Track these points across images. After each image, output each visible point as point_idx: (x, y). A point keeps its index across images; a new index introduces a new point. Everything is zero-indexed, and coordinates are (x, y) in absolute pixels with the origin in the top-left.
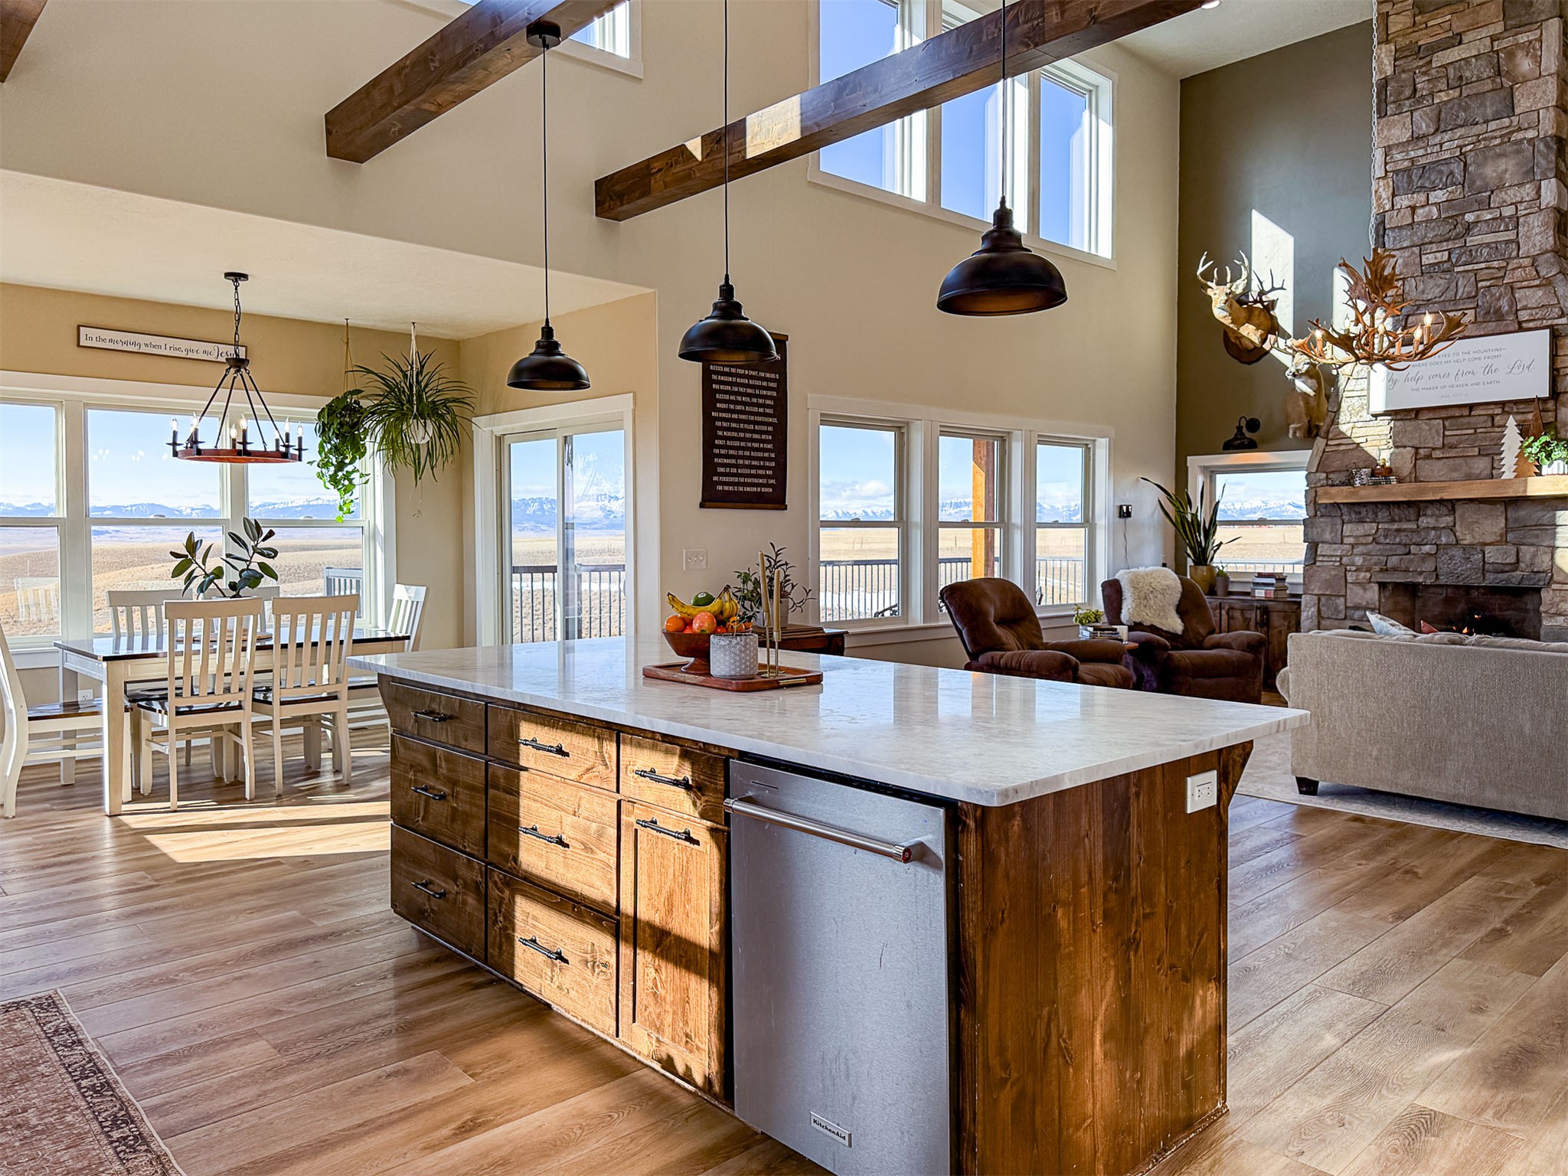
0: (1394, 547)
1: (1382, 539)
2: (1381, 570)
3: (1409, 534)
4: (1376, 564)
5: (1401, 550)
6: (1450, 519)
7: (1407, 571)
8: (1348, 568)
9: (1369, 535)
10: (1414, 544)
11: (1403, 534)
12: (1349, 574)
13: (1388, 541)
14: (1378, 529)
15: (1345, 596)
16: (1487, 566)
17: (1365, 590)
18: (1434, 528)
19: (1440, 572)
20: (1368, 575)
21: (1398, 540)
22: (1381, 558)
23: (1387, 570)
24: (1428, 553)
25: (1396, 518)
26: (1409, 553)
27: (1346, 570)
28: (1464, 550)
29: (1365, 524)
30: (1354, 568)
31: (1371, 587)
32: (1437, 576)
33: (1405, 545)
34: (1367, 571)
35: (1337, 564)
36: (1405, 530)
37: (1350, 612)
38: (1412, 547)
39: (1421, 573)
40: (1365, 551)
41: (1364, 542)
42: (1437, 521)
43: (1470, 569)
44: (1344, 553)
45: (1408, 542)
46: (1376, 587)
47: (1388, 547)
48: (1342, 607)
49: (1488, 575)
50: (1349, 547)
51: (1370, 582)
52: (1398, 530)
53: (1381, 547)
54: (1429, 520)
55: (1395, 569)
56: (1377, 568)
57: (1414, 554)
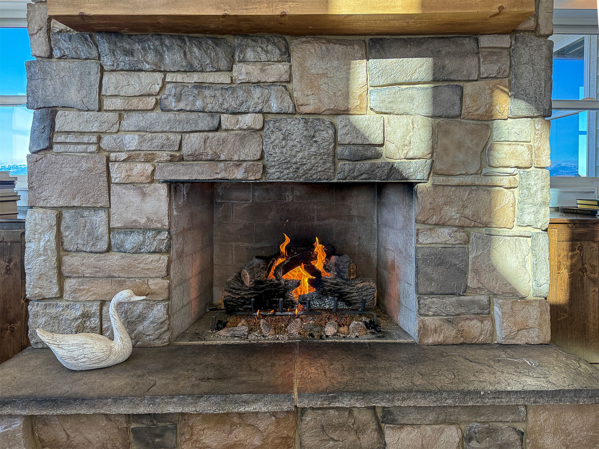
0: (193, 116)
1: (171, 103)
2: (172, 160)
3: (218, 93)
4: (162, 148)
5: (205, 122)
6: (283, 67)
7: (215, 160)
8: (113, 156)
9: (149, 95)
10: (227, 112)
11: (207, 92)
12: (114, 168)
13: (182, 105)
14: (164, 83)
15: (108, 208)
16: (339, 149)
17: (144, 195)
18: (258, 83)
19: (269, 160)
20: (149, 168)
21: (199, 104)
22: (172, 136)
23: (181, 159)
24: (249, 129)
25: (196, 63)
26: (218, 129)
27: (108, 160)
28: (306, 122)
29: (142, 74)
30: (123, 156)
31: (156, 190)
32: (264, 167)
33: (212, 113)
34: (147, 161)
35: (93, 148)
36: (211, 85)
37: (117, 239)
38: (224, 117)
39: (239, 163)
40: (143, 124)
41: (141, 106)
42: (262, 70)
43: (315, 155)
44: (104, 128)
45: (217, 108)
46: (163, 190)
47: (183, 115)
48: (103, 230)
49: (340, 164)
50: (113, 117)
51: (152, 181)
52: (199, 86)
53: (171, 115)
54: (250, 68)
55: (196, 158)
56: (165, 156)
57: (226, 130)
